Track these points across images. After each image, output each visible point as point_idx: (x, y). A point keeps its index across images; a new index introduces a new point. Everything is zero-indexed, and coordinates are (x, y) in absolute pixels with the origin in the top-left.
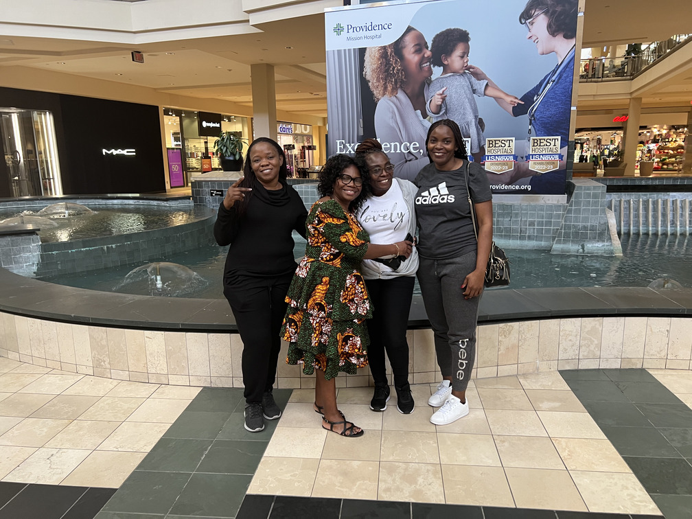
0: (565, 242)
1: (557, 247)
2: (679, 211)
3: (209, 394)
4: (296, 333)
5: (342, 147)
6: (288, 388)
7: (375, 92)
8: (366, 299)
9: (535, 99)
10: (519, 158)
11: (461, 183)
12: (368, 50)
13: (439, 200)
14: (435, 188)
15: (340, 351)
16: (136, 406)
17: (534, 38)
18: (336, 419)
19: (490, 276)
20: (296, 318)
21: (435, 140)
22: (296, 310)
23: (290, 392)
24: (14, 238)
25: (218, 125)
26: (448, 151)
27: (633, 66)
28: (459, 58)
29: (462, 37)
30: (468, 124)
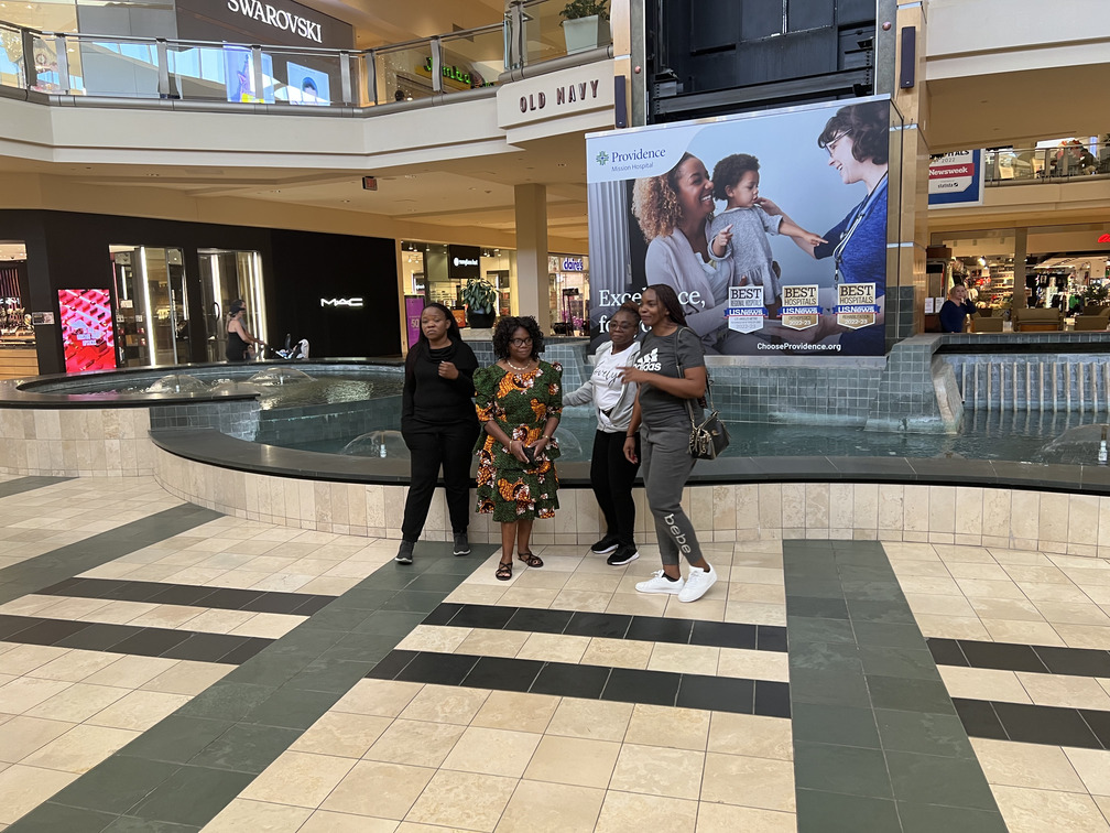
0: (882, 416)
1: (872, 422)
5: (606, 298)
7: (645, 232)
9: (842, 236)
12: (637, 182)
13: (649, 367)
16: (355, 551)
17: (837, 164)
24: (234, 404)
25: (475, 263)
28: (746, 190)
29: (751, 164)
30: (759, 269)
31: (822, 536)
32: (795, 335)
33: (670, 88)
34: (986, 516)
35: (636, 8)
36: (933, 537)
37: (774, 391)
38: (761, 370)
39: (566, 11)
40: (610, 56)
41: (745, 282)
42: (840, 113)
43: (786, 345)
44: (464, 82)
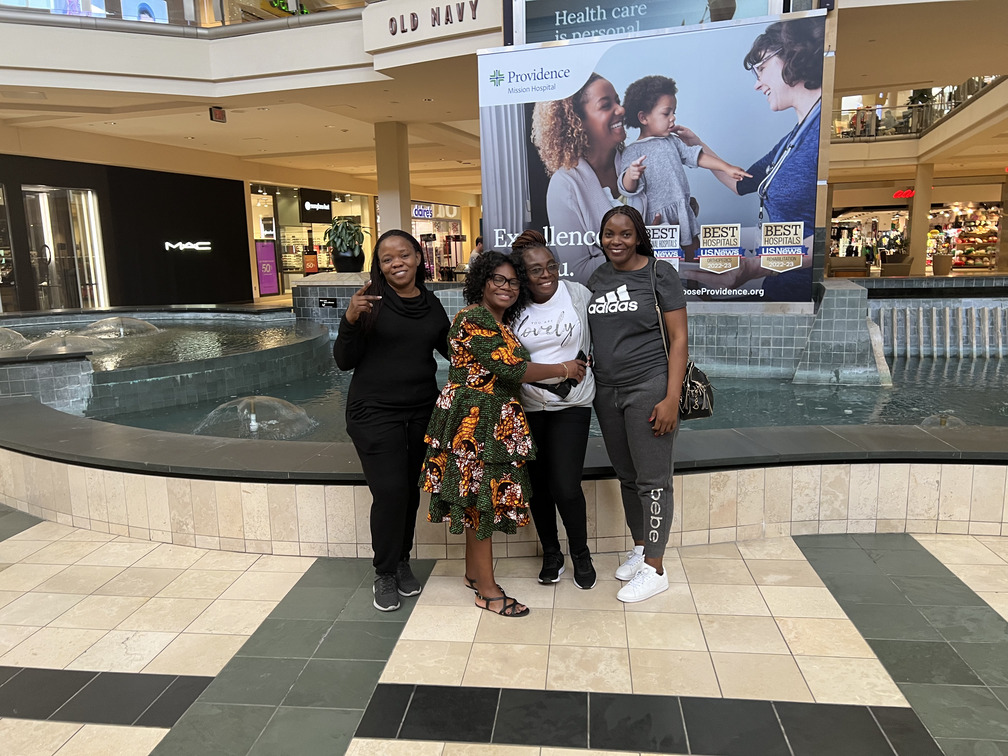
0: (812, 367)
1: (802, 374)
2: (975, 324)
3: (326, 566)
4: (439, 480)
5: (502, 238)
6: (430, 557)
7: (547, 163)
8: (528, 435)
9: (768, 170)
10: (747, 252)
11: (645, 286)
12: (537, 106)
13: (618, 307)
14: (613, 293)
15: (495, 503)
16: (231, 580)
17: (764, 89)
18: (493, 594)
19: (686, 405)
20: (438, 461)
21: (611, 234)
22: (438, 452)
23: (432, 563)
24: (58, 365)
25: (327, 207)
26: (628, 247)
27: (920, 118)
28: (662, 116)
29: (666, 87)
30: (676, 207)
31: (838, 529)
32: (715, 280)
36: (974, 528)
41: (659, 221)
42: (770, 32)
43: (703, 290)
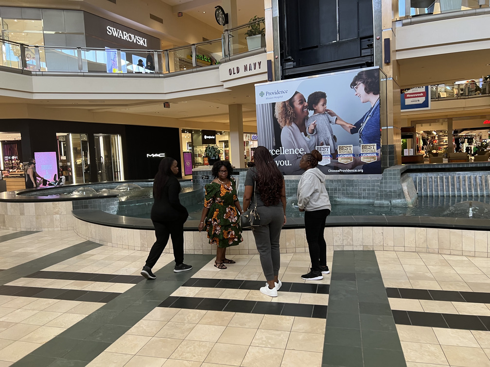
0: (381, 199)
1: (377, 202)
9: (361, 125)
12: (276, 103)
15: (225, 237)
17: (359, 95)
25: (214, 137)
28: (322, 106)
29: (323, 96)
30: (328, 139)
31: (350, 249)
32: (344, 166)
33: (290, 64)
34: (417, 239)
35: (275, 32)
36: (396, 248)
37: (336, 189)
38: (330, 181)
39: (248, 33)
40: (265, 52)
41: (322, 144)
42: (359, 74)
43: (340, 170)
44: (208, 61)
